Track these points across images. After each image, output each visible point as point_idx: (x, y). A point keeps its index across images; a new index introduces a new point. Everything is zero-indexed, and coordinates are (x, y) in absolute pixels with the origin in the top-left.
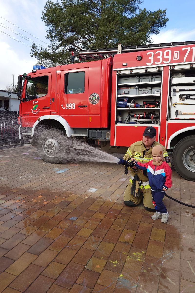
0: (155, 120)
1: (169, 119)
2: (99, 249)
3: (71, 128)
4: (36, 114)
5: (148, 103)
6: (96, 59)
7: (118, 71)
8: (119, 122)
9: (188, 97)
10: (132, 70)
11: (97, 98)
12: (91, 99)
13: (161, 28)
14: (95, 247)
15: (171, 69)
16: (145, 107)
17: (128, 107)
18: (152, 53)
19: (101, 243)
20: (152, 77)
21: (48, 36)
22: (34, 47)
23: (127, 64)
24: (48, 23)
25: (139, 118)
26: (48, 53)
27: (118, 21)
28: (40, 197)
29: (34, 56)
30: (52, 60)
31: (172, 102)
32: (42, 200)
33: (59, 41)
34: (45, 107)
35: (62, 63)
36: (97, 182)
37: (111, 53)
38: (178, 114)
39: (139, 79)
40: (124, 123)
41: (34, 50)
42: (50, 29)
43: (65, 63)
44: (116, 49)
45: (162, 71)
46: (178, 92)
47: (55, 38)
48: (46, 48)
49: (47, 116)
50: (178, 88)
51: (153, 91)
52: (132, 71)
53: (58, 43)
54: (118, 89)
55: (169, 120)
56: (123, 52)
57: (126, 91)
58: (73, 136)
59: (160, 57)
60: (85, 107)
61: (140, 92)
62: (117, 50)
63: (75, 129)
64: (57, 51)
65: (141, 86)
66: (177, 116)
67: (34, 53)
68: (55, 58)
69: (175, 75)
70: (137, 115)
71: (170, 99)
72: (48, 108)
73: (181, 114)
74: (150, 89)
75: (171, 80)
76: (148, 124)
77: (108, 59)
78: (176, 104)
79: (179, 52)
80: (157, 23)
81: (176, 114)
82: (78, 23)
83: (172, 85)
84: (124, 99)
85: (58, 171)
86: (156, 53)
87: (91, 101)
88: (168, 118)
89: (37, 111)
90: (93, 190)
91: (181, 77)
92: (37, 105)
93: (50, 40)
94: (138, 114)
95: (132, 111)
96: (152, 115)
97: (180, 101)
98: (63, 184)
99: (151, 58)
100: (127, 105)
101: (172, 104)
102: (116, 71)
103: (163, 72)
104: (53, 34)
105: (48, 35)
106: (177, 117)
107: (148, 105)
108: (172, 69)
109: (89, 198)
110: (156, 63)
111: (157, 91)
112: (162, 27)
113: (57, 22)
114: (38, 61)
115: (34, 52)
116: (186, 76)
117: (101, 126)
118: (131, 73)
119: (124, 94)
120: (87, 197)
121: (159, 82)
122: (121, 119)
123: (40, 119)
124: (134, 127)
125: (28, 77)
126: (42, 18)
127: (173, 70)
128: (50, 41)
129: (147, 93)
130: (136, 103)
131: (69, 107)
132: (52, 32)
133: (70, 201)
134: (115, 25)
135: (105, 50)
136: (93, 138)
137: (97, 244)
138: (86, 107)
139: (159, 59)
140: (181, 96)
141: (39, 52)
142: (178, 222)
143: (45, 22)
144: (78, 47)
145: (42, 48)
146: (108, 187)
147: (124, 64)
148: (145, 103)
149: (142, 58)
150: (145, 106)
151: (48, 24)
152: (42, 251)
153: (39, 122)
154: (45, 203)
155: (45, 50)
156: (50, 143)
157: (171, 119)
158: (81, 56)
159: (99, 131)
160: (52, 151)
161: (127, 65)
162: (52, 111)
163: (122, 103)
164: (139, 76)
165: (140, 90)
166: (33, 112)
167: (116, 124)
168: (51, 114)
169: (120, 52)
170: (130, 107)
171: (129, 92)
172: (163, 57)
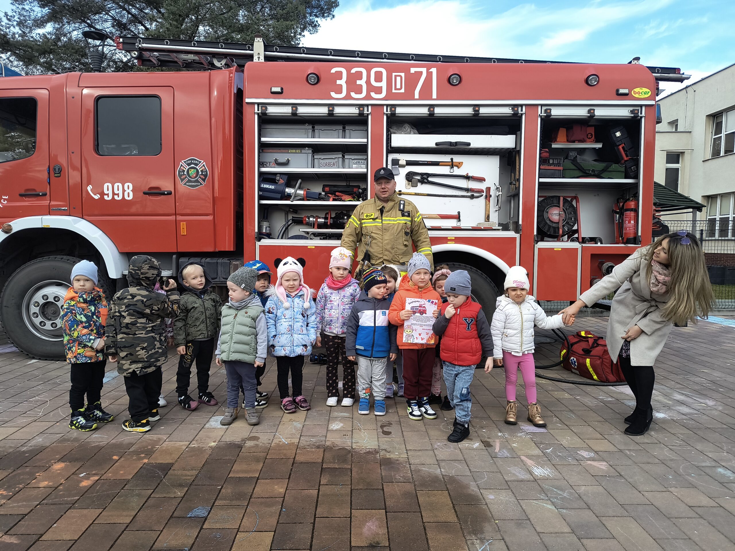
3: (122, 253)
5: (336, 189)
7: (258, 104)
8: (265, 235)
9: (425, 179)
10: (295, 106)
11: (202, 171)
15: (389, 112)
16: (331, 199)
17: (288, 197)
18: (344, 71)
20: (344, 128)
23: (282, 89)
25: (316, 226)
26: (6, 36)
28: (58, 466)
32: (71, 477)
34: (27, 190)
39: (314, 131)
44: (249, 47)
45: (368, 114)
46: (403, 166)
49: (40, 217)
50: (403, 158)
51: (347, 161)
52: (297, 109)
53: (38, 10)
54: (261, 151)
56: (267, 58)
57: (282, 157)
59: (362, 82)
60: (164, 194)
61: (316, 161)
62: (253, 50)
65: (317, 149)
69: (395, 128)
70: (311, 219)
72: (38, 195)
74: (341, 156)
75: (389, 139)
79: (403, 75)
84: (278, 178)
86: (353, 71)
87: (182, 180)
91: (410, 134)
94: (314, 217)
97: (408, 187)
99: (342, 82)
100: (286, 194)
102: (254, 104)
103: (370, 117)
107: (337, 194)
108: (391, 114)
109: (221, 444)
110: (353, 94)
111: (358, 161)
116: (420, 134)
117: (215, 247)
118: (294, 114)
119: (276, 165)
120: (213, 444)
121: (362, 141)
122: (269, 227)
123: (10, 225)
124: (305, 248)
127: (393, 114)
129: (334, 165)
130: (308, 189)
131: (114, 194)
133: (166, 462)
135: (216, 46)
138: (168, 194)
139: (361, 86)
140: (410, 177)
142: (463, 466)
147: (274, 89)
148: (327, 189)
149: (318, 79)
150: (329, 197)
154: (85, 483)
156: (51, 299)
158: (143, 52)
161: (281, 93)
162: (53, 203)
163: (272, 187)
164: (313, 122)
165: (315, 157)
167: (259, 240)
168: (49, 214)
169: (259, 58)
170: (294, 199)
171: (288, 161)
172: (368, 82)
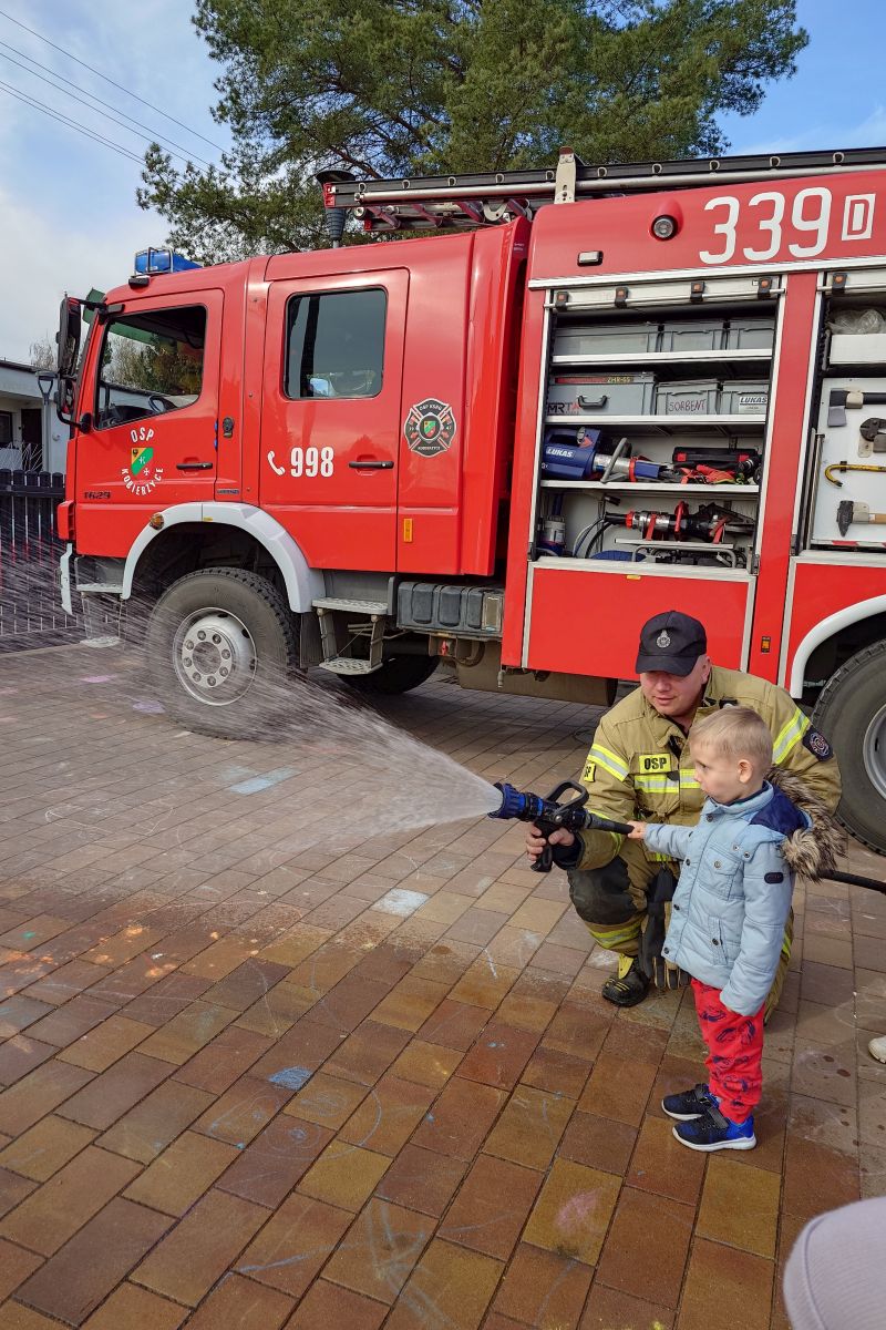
0: (731, 546)
1: (802, 544)
2: (416, 1297)
3: (312, 569)
4: (144, 492)
5: (700, 457)
6: (446, 224)
7: (553, 289)
8: (550, 548)
10: (623, 287)
11: (445, 424)
12: (415, 431)
13: (772, 80)
14: (394, 1281)
15: (829, 287)
16: (685, 478)
17: (597, 474)
18: (733, 203)
19: (426, 1255)
20: (727, 326)
21: (222, 107)
22: (155, 161)
23: (601, 254)
24: (225, 44)
25: (650, 533)
26: (219, 194)
27: (562, 41)
28: (134, 931)
29: (154, 207)
30: (241, 227)
31: (823, 459)
32: (141, 956)
33: (277, 136)
34: (187, 460)
35: (289, 244)
36: (427, 849)
37: (521, 197)
38: (850, 521)
39: (661, 335)
40: (575, 556)
41: (157, 178)
42: (231, 77)
43: (304, 242)
44: (550, 175)
45: (779, 295)
46: (856, 407)
47: (255, 118)
48: (212, 168)
49: (198, 505)
50: (856, 388)
51: (726, 398)
52: (627, 294)
53: (268, 145)
54: (553, 382)
55: (805, 548)
56: (579, 193)
57: (592, 391)
58: (320, 611)
59: (773, 225)
60: (380, 467)
61: (661, 399)
62: (554, 181)
63: (330, 577)
64: (265, 183)
65: (666, 373)
66: (843, 530)
67: (153, 191)
68: (252, 218)
69: (844, 322)
70: (642, 518)
71: (816, 442)
72: (201, 468)
73: (865, 518)
74: (714, 387)
75: (823, 346)
76: (695, 563)
77: (507, 230)
78: (843, 468)
79: (871, 198)
80: (751, 57)
81: (839, 520)
82: (370, 46)
83: (828, 371)
84: (580, 435)
85: (240, 781)
86: (755, 201)
87: (412, 441)
88: (802, 541)
89: (151, 477)
90: (404, 902)
91: (878, 332)
92: (150, 451)
93: (235, 131)
94: (649, 514)
95: (616, 497)
96: (720, 518)
97: (865, 453)
98: (256, 862)
99: (728, 229)
100: (595, 467)
101: (823, 470)
102: (544, 289)
103: (782, 301)
104: (248, 101)
105: (225, 103)
106: (843, 534)
107: (699, 467)
108: (833, 289)
109: (384, 947)
110: (749, 253)
111: (751, 397)
112: (772, 73)
113: (267, 43)
114: (175, 228)
115: (157, 184)
117: (459, 566)
118: (620, 304)
119: (581, 409)
120: (370, 945)
121: (765, 353)
122: (561, 531)
123: (161, 517)
124: (621, 578)
125: (111, 309)
126: (193, 20)
127: (839, 291)
128: (232, 134)
129: (698, 406)
130: (641, 458)
131: (305, 467)
132: (242, 91)
133: (284, 963)
134: (548, 59)
135: (491, 180)
136: (418, 621)
137: (400, 1262)
138: (386, 467)
139: (769, 232)
140: (870, 430)
141: (177, 187)
142: (846, 1124)
143: (208, 38)
144: (363, 168)
145: (190, 168)
146: (485, 882)
147: (586, 257)
148: (682, 457)
149: (677, 226)
150: (683, 473)
151: (222, 51)
152: (101, 1298)
153: (156, 532)
154: (153, 973)
155: (206, 178)
156: (209, 639)
157: (814, 542)
158: (371, 209)
159: (447, 590)
160: (220, 680)
161: (598, 262)
162: (221, 481)
163: (567, 453)
164: (661, 318)
165: (661, 390)
166: (131, 483)
167: (536, 559)
168: (215, 498)
169: (565, 195)
170: (608, 478)
171: (605, 400)
172: (786, 223)
